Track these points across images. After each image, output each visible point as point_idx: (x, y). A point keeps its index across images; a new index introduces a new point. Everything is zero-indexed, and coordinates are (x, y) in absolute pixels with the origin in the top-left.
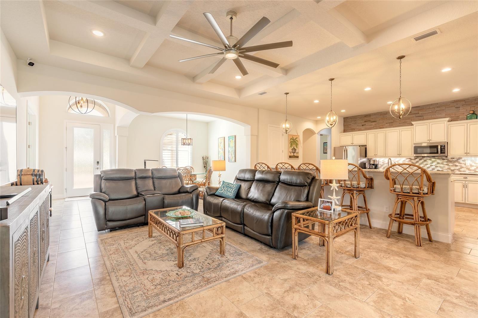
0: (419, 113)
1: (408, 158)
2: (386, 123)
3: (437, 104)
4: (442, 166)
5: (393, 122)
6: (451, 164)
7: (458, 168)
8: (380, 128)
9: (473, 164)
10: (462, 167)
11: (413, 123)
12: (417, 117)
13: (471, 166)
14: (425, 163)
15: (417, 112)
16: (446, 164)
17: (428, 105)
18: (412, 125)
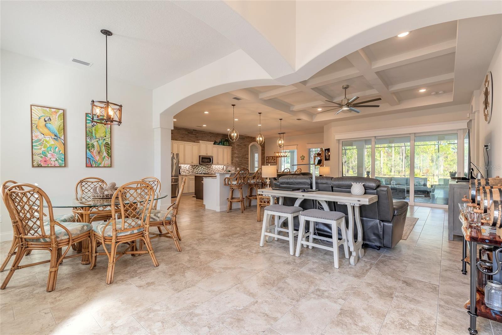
0: (196, 135)
1: (191, 165)
2: (180, 137)
3: (204, 132)
4: (205, 170)
5: (183, 137)
6: (208, 169)
7: (211, 171)
8: (176, 140)
9: (215, 169)
10: (212, 171)
11: (200, 141)
12: (195, 137)
13: (215, 170)
14: (199, 168)
15: (195, 134)
16: (207, 169)
17: (200, 131)
18: (199, 142)
